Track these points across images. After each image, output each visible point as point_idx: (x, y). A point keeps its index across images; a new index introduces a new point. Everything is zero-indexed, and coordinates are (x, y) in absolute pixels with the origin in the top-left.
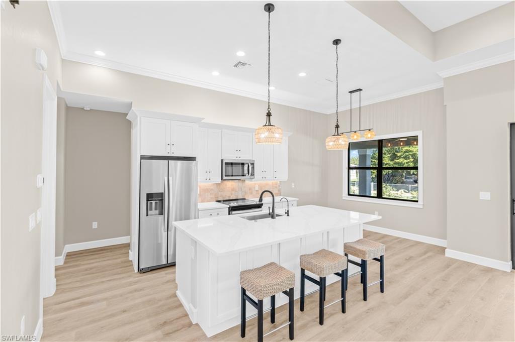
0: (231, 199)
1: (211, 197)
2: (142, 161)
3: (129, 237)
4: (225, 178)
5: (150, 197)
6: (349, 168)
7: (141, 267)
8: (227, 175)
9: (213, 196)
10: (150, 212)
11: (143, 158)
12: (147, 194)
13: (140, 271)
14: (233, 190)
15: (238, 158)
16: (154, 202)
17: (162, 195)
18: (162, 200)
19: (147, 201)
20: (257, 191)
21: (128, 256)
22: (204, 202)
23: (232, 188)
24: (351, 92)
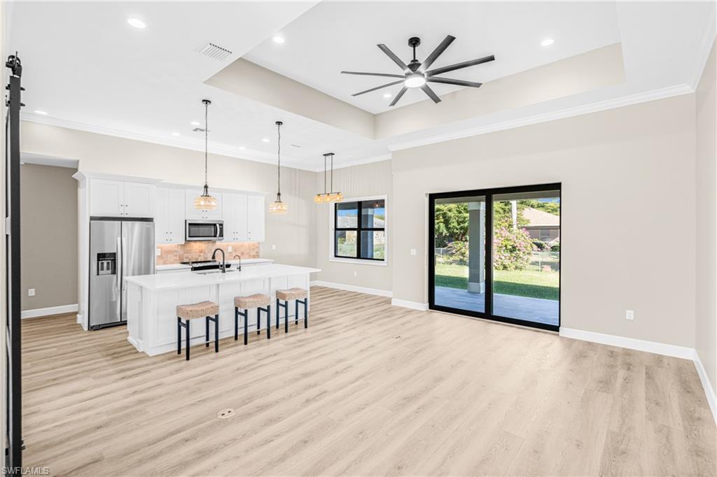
0: (199, 260)
1: (175, 258)
2: (92, 221)
3: (76, 305)
4: (188, 239)
5: (101, 257)
6: (336, 229)
7: (92, 325)
8: (191, 235)
9: (178, 258)
10: (100, 272)
11: (92, 218)
12: (98, 254)
13: (91, 328)
14: (201, 252)
15: (205, 219)
16: (105, 263)
17: (114, 255)
18: (114, 261)
19: (98, 260)
20: (230, 253)
21: (76, 321)
22: (167, 264)
23: (201, 250)
24: (325, 155)
